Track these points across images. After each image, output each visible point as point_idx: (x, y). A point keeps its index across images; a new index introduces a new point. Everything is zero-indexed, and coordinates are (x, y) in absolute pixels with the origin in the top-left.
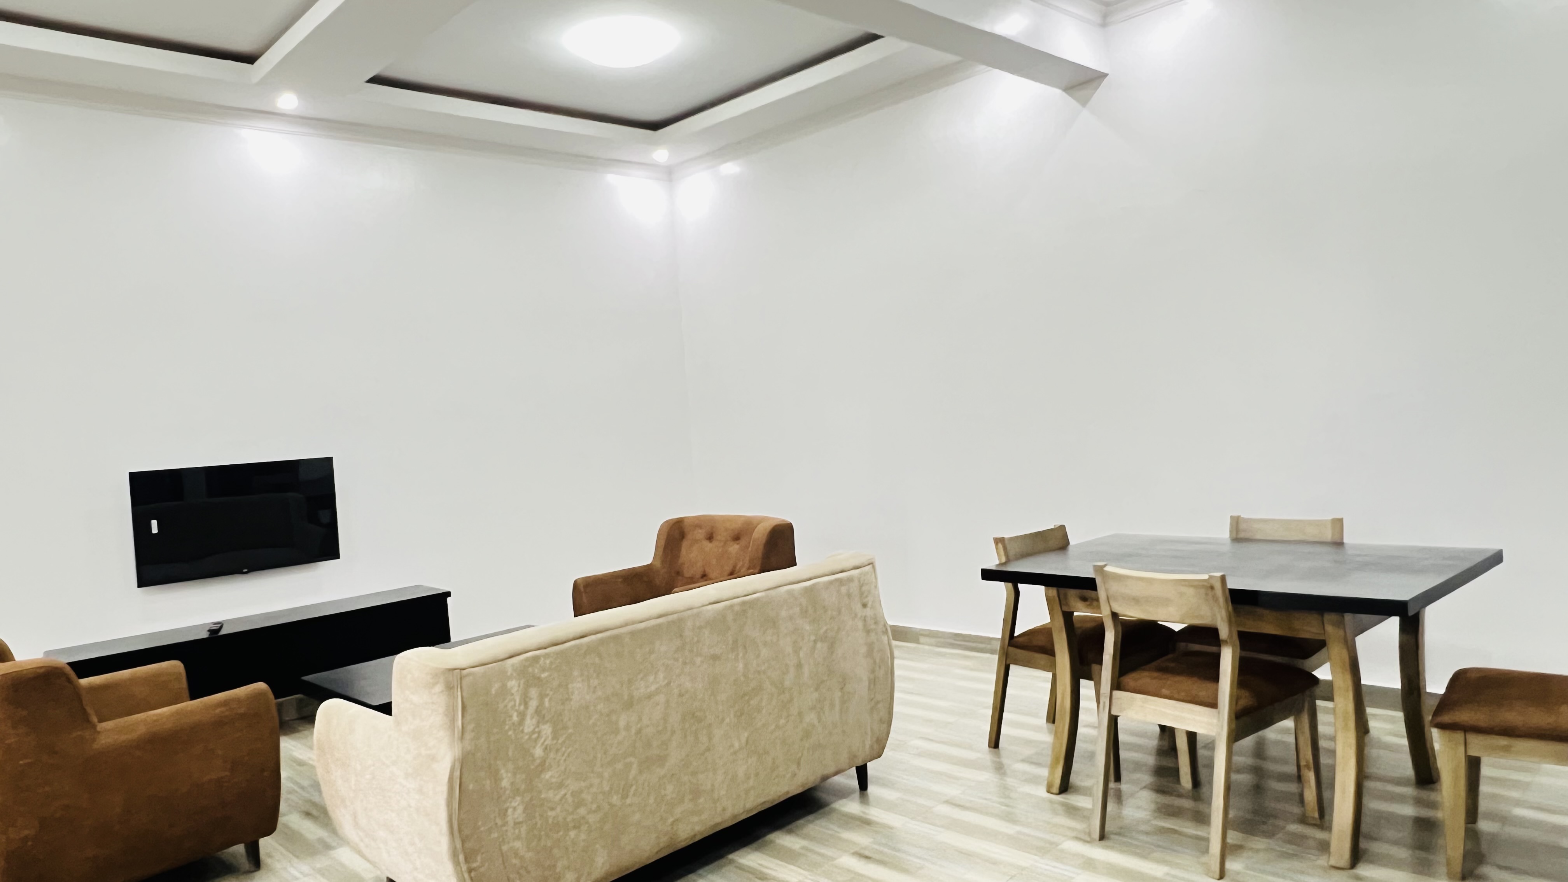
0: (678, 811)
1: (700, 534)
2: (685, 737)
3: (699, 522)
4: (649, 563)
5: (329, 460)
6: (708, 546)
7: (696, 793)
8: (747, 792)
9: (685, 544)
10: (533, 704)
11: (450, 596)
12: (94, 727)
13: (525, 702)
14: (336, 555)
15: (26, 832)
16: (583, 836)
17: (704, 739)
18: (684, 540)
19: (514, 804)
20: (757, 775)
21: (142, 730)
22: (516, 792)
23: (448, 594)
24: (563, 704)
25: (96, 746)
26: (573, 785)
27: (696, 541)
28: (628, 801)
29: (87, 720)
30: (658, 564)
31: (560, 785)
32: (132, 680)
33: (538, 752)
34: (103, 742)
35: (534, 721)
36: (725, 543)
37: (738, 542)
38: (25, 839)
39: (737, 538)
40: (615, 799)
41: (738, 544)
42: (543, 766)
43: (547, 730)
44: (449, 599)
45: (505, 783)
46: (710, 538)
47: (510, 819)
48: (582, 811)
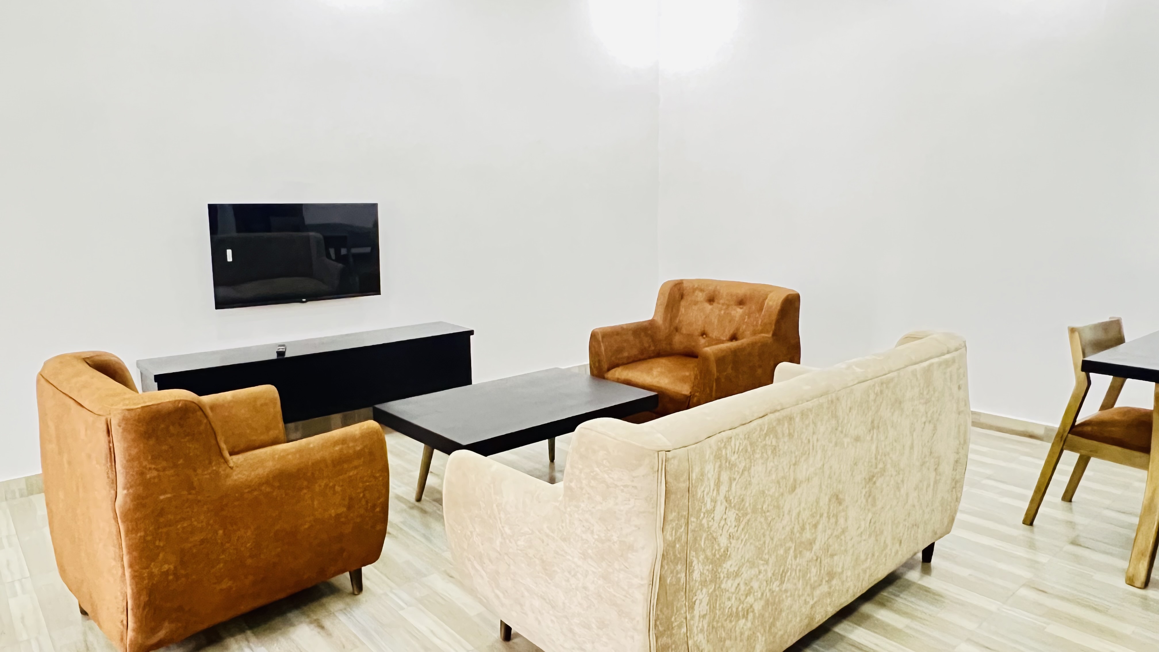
0: (817, 593)
1: (700, 296)
2: (829, 519)
3: (700, 286)
4: (650, 318)
5: (374, 206)
6: (708, 307)
7: (831, 575)
8: (865, 571)
9: (683, 303)
10: (724, 489)
11: (473, 334)
12: (226, 462)
13: (718, 484)
14: (376, 291)
15: (166, 567)
16: (749, 624)
17: (842, 521)
18: (682, 300)
19: (701, 597)
20: (873, 555)
21: (270, 465)
22: (704, 583)
23: (471, 332)
24: (746, 488)
25: (229, 482)
26: (747, 573)
27: (696, 303)
28: (784, 587)
29: (221, 455)
30: (660, 321)
31: (737, 574)
32: (236, 402)
33: (723, 541)
34: (235, 478)
35: (723, 508)
36: (728, 306)
37: (741, 306)
38: (167, 573)
39: (741, 303)
40: (775, 586)
41: (741, 308)
42: (725, 556)
43: (732, 515)
44: (471, 337)
45: (696, 575)
46: (711, 300)
47: (696, 613)
48: (750, 599)
